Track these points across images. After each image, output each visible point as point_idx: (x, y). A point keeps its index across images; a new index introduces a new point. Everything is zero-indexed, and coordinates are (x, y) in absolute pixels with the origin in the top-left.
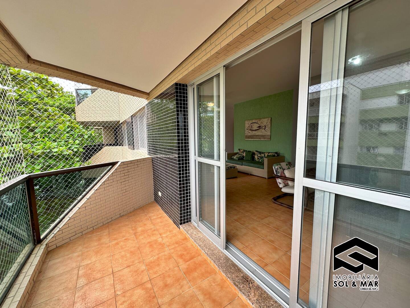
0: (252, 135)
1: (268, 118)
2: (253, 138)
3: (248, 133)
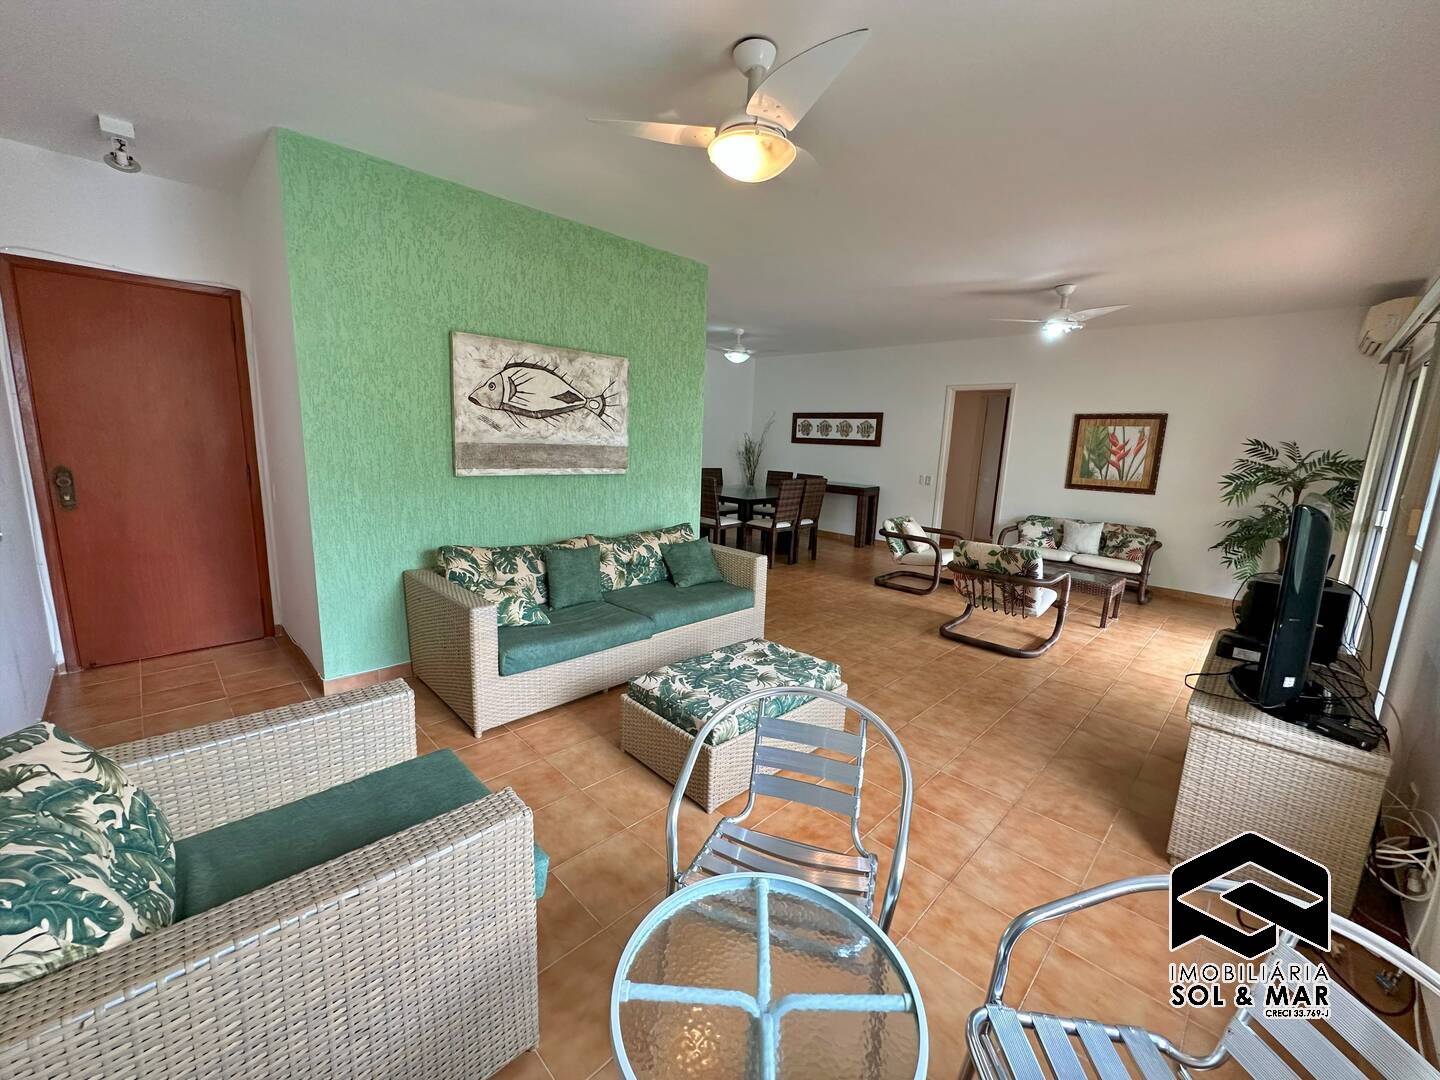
0: (519, 440)
1: (616, 360)
2: (532, 461)
3: (483, 426)
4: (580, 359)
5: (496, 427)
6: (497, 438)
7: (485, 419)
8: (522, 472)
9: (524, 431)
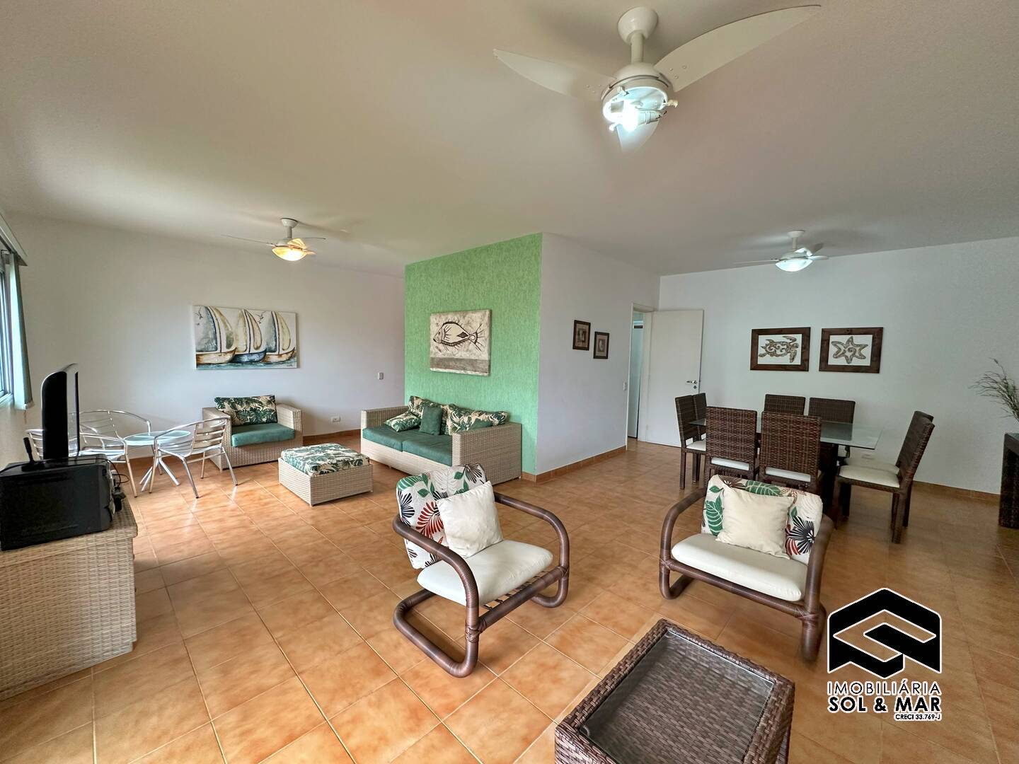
0: (446, 356)
1: (483, 312)
2: (449, 366)
3: (437, 350)
4: (467, 316)
5: (440, 351)
6: (440, 355)
7: (437, 347)
8: (447, 371)
9: (448, 352)
